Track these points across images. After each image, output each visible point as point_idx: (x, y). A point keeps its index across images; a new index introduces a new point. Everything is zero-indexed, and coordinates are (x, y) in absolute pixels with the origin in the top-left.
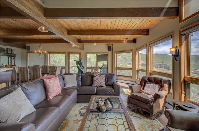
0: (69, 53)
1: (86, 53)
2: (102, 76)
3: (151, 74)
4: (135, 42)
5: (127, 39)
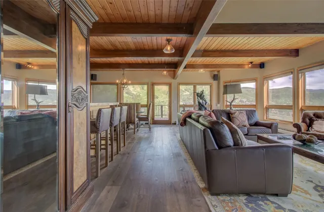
0: (153, 84)
1: (180, 84)
2: (242, 113)
3: (302, 110)
4: (263, 67)
5: (251, 63)
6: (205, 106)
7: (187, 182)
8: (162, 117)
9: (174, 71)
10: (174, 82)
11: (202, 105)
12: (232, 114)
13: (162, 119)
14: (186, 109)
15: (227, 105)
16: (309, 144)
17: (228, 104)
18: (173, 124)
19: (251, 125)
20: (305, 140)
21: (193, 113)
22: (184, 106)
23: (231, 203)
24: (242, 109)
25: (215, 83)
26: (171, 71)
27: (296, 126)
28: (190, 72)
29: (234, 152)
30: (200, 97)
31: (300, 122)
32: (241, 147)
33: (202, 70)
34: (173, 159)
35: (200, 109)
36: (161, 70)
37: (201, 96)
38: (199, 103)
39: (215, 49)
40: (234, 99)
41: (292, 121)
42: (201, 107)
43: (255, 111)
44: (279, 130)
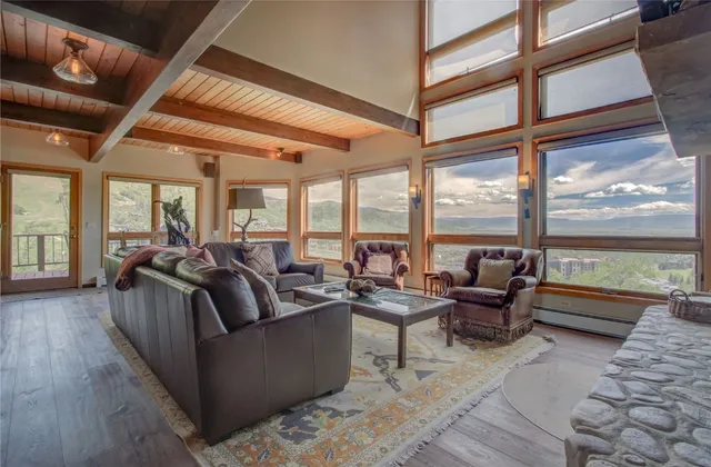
1: (108, 176)
2: (265, 248)
3: (354, 240)
4: (301, 162)
5: (281, 149)
6: (186, 235)
7: (142, 439)
8: (41, 268)
9: (90, 138)
10: (90, 171)
11: (178, 234)
12: (247, 252)
13: (40, 275)
14: (131, 243)
15: (233, 233)
16: (365, 294)
17: (238, 229)
18: (85, 286)
19: (281, 272)
20: (361, 289)
21: (156, 253)
22: (123, 237)
23: (255, 443)
24: (265, 240)
25: (207, 182)
26: (79, 136)
27: (348, 267)
28: (145, 148)
29: (261, 333)
30: (172, 214)
31: (351, 260)
32: (273, 319)
33: (176, 149)
34: (90, 388)
35: (172, 243)
36: (40, 129)
37: (175, 210)
38: (171, 229)
39: (212, 104)
40: (250, 220)
41: (340, 258)
42: (175, 236)
43: (287, 244)
44: (325, 277)
